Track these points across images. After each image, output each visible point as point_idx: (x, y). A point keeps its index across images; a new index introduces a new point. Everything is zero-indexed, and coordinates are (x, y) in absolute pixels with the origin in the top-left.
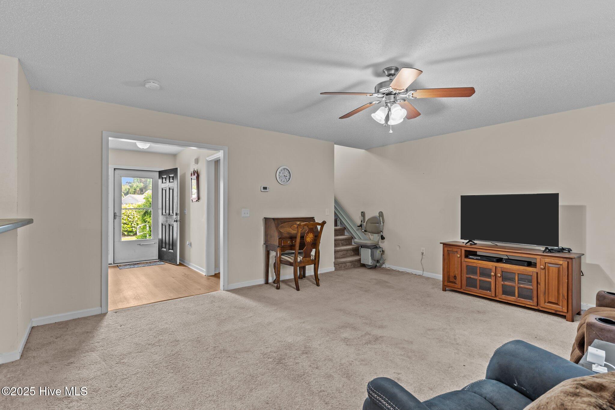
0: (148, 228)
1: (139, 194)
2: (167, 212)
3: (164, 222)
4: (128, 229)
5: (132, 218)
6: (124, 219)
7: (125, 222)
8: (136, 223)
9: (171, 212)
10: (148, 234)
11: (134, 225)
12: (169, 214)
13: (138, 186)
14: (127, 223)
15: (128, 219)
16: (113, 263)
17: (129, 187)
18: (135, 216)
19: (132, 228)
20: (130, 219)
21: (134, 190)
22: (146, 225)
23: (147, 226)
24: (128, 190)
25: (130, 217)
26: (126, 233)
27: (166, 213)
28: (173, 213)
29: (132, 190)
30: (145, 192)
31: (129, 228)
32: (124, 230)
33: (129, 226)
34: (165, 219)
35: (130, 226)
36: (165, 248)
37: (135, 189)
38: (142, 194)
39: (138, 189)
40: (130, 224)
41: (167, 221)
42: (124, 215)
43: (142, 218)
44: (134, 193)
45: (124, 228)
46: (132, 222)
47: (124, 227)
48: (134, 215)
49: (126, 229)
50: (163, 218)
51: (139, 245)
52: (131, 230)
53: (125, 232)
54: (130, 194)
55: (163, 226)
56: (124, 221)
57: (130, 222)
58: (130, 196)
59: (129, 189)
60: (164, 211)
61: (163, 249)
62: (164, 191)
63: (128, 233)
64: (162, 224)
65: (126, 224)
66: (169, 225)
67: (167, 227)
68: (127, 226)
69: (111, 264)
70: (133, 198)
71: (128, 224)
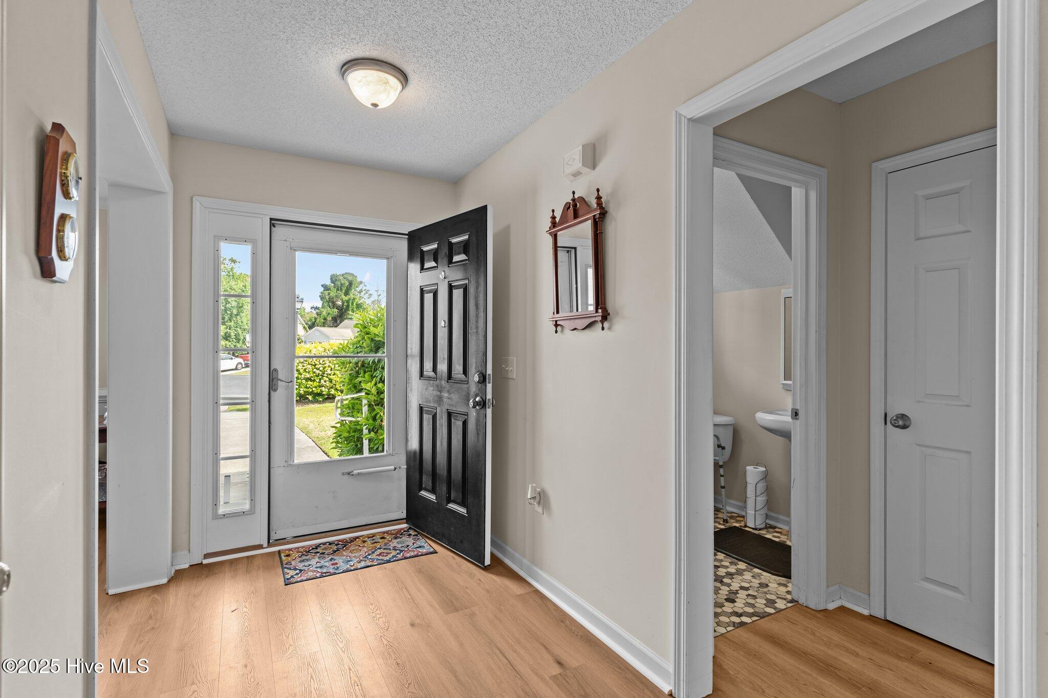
0: (365, 409)
1: (331, 327)
2: (443, 367)
3: (428, 401)
4: (314, 389)
5: (321, 369)
6: (307, 371)
7: (308, 376)
8: (327, 379)
9: (458, 368)
10: (365, 425)
11: (325, 382)
12: (450, 376)
13: (329, 314)
14: (313, 379)
15: (315, 370)
16: (265, 545)
17: (316, 316)
18: (327, 365)
19: (321, 388)
20: (318, 372)
21: (323, 321)
22: (358, 399)
23: (365, 402)
24: (313, 321)
25: (317, 366)
26: (310, 397)
27: (435, 369)
28: (465, 372)
29: (320, 320)
30: (341, 322)
31: (315, 387)
32: (307, 392)
33: (316, 384)
34: (432, 392)
35: (318, 384)
36: (433, 491)
37: (325, 319)
38: (336, 327)
39: (329, 318)
40: (318, 381)
41: (439, 400)
42: (307, 363)
43: (351, 380)
44: (324, 325)
45: (306, 387)
46: (320, 377)
47: (308, 386)
48: (324, 363)
49: (311, 390)
50: (425, 387)
51: (346, 476)
52: (319, 391)
53: (308, 395)
54: (318, 326)
55: (425, 416)
56: (307, 374)
57: (317, 376)
58: (317, 330)
59: (316, 319)
60: (428, 365)
61: (423, 493)
62: (429, 298)
63: (314, 397)
64: (421, 409)
65: (311, 380)
66: (450, 415)
67: (442, 422)
68: (311, 383)
69: (260, 547)
70: (321, 332)
71: (314, 381)
